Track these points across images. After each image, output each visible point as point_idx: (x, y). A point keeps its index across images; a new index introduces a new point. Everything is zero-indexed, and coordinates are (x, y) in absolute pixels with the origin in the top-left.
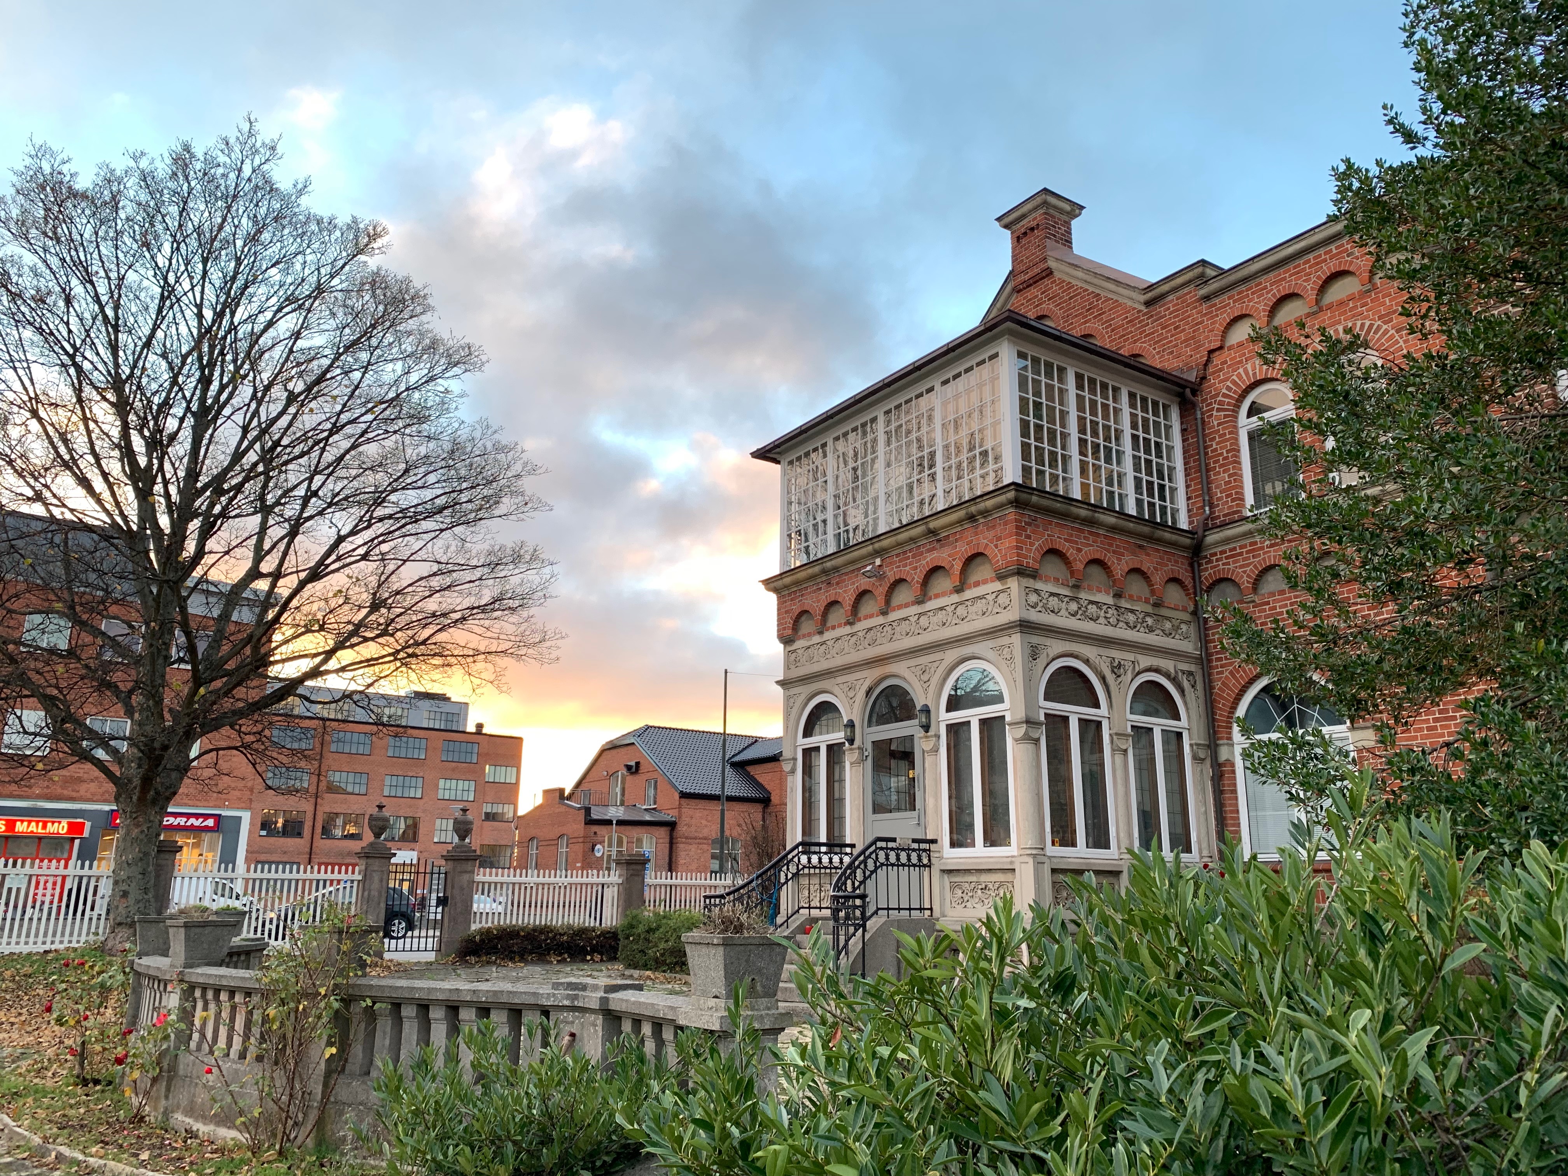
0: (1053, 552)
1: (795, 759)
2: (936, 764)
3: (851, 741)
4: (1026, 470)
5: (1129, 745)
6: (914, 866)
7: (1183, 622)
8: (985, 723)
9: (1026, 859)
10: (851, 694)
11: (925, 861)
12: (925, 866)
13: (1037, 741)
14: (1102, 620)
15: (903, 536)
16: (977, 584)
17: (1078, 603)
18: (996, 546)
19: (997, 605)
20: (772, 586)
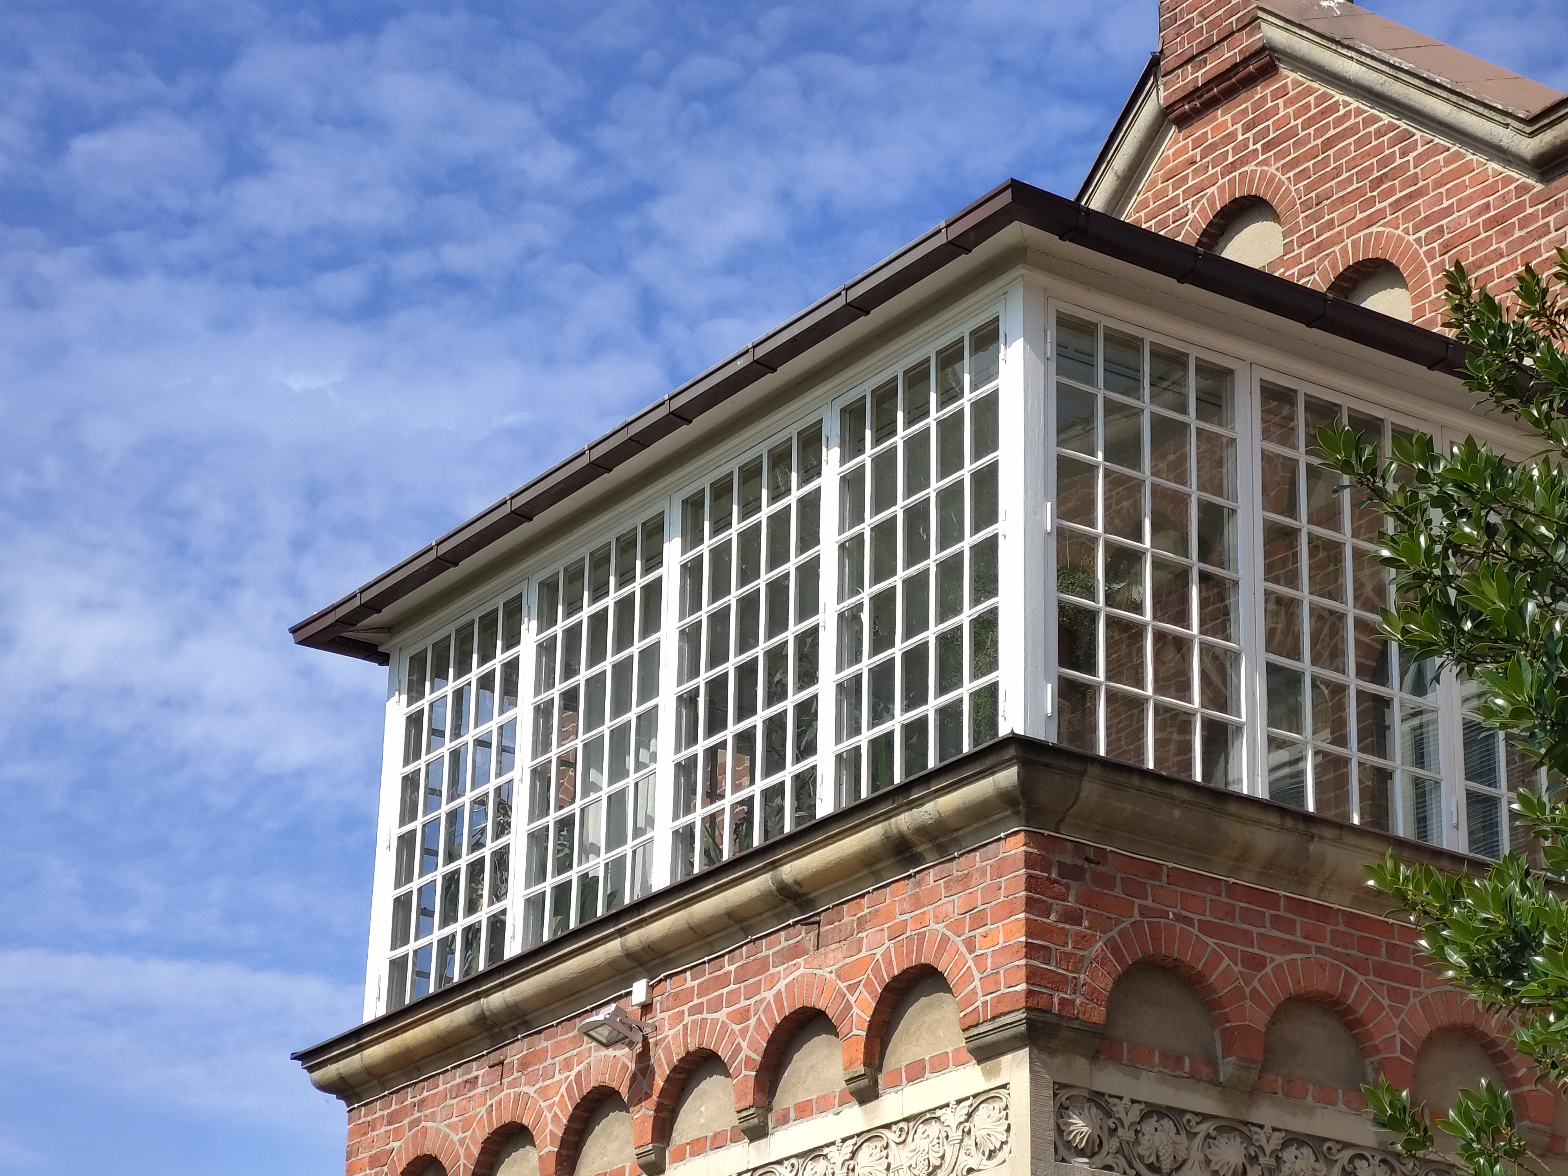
0: (1162, 971)
4: (1072, 699)
16: (915, 1072)
17: (1248, 1139)
18: (970, 945)
19: (969, 1142)
20: (332, 1071)
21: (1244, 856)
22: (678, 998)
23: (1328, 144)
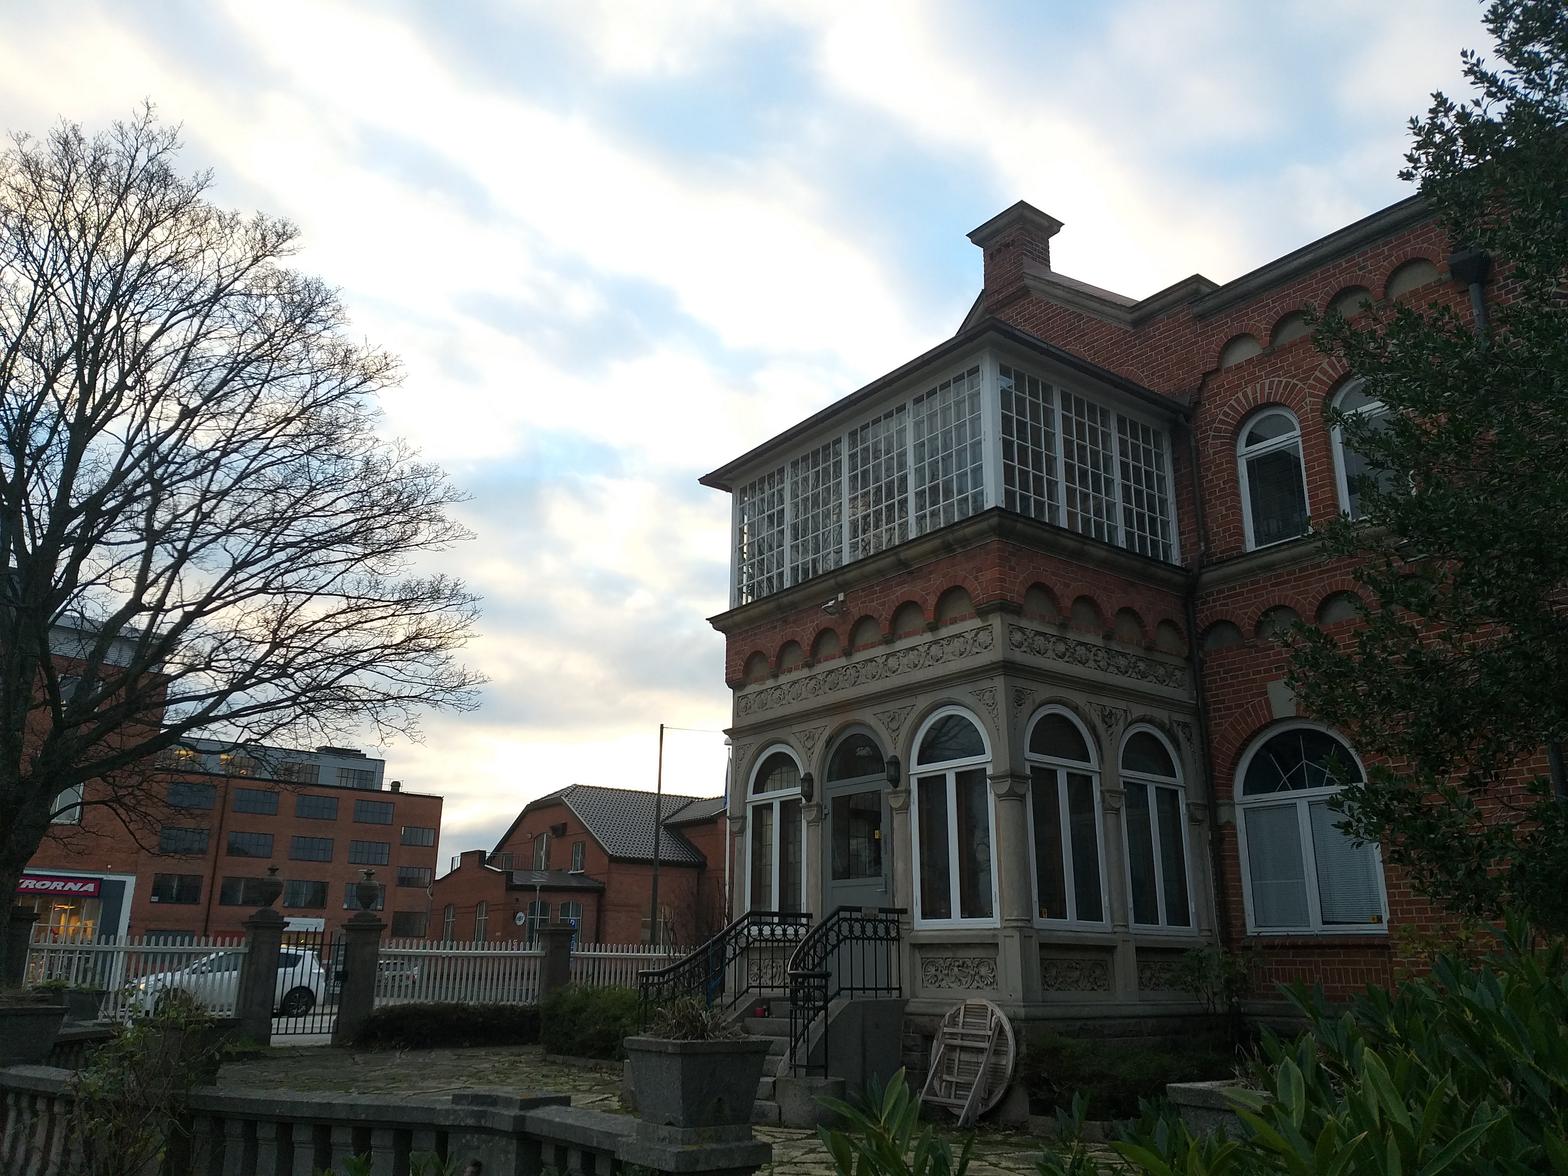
0: (1038, 588)
1: (744, 818)
2: (907, 824)
3: (809, 796)
4: (1009, 495)
5: (1121, 804)
6: (881, 939)
7: (1177, 668)
8: (961, 777)
9: (1009, 932)
10: (809, 744)
11: (893, 934)
12: (893, 939)
13: (1022, 798)
14: (1091, 663)
15: (870, 568)
16: (954, 621)
17: (1066, 644)
18: (976, 578)
19: (977, 644)
20: (721, 624)
22: (857, 599)
23: (1050, 319)
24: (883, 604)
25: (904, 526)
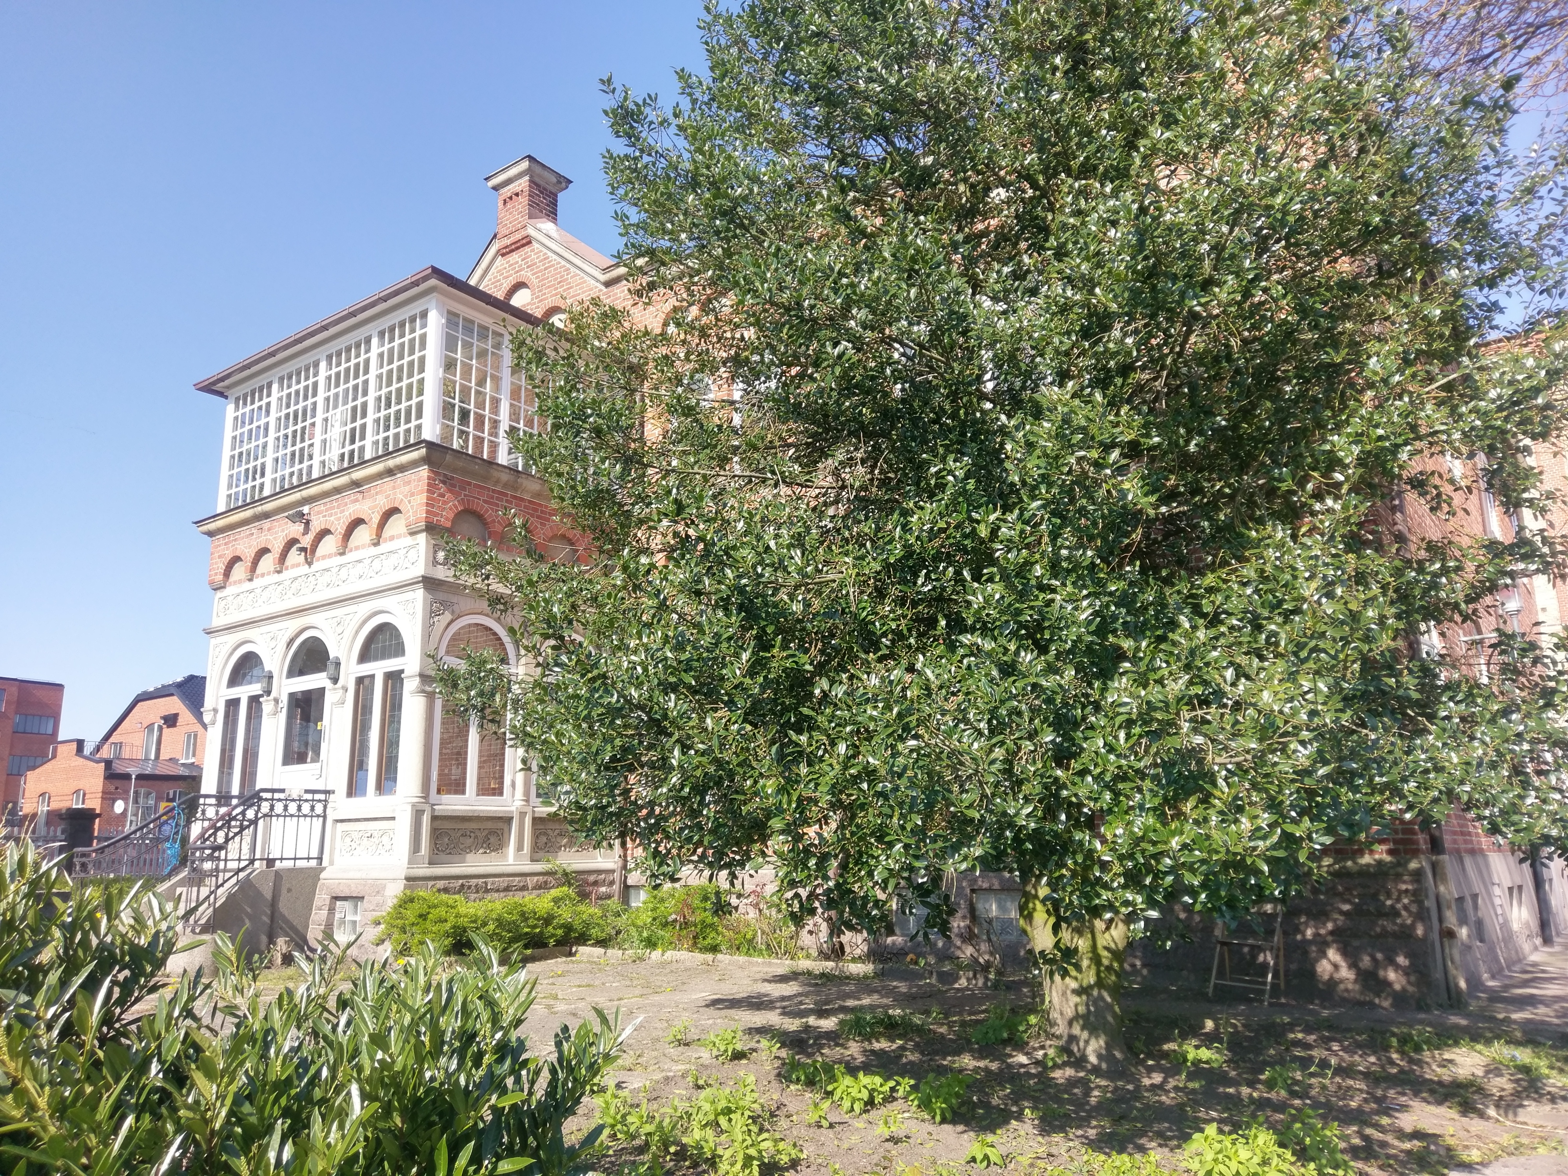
0: (469, 514)
2: (342, 716)
3: (269, 693)
4: (447, 430)
6: (305, 816)
8: (387, 676)
9: (407, 807)
10: (274, 645)
11: (319, 811)
12: (318, 817)
13: (432, 694)
16: (392, 538)
18: (409, 501)
19: (407, 560)
20: (205, 528)
21: (497, 482)
22: (319, 513)
23: (546, 268)
24: (339, 519)
25: (362, 449)
